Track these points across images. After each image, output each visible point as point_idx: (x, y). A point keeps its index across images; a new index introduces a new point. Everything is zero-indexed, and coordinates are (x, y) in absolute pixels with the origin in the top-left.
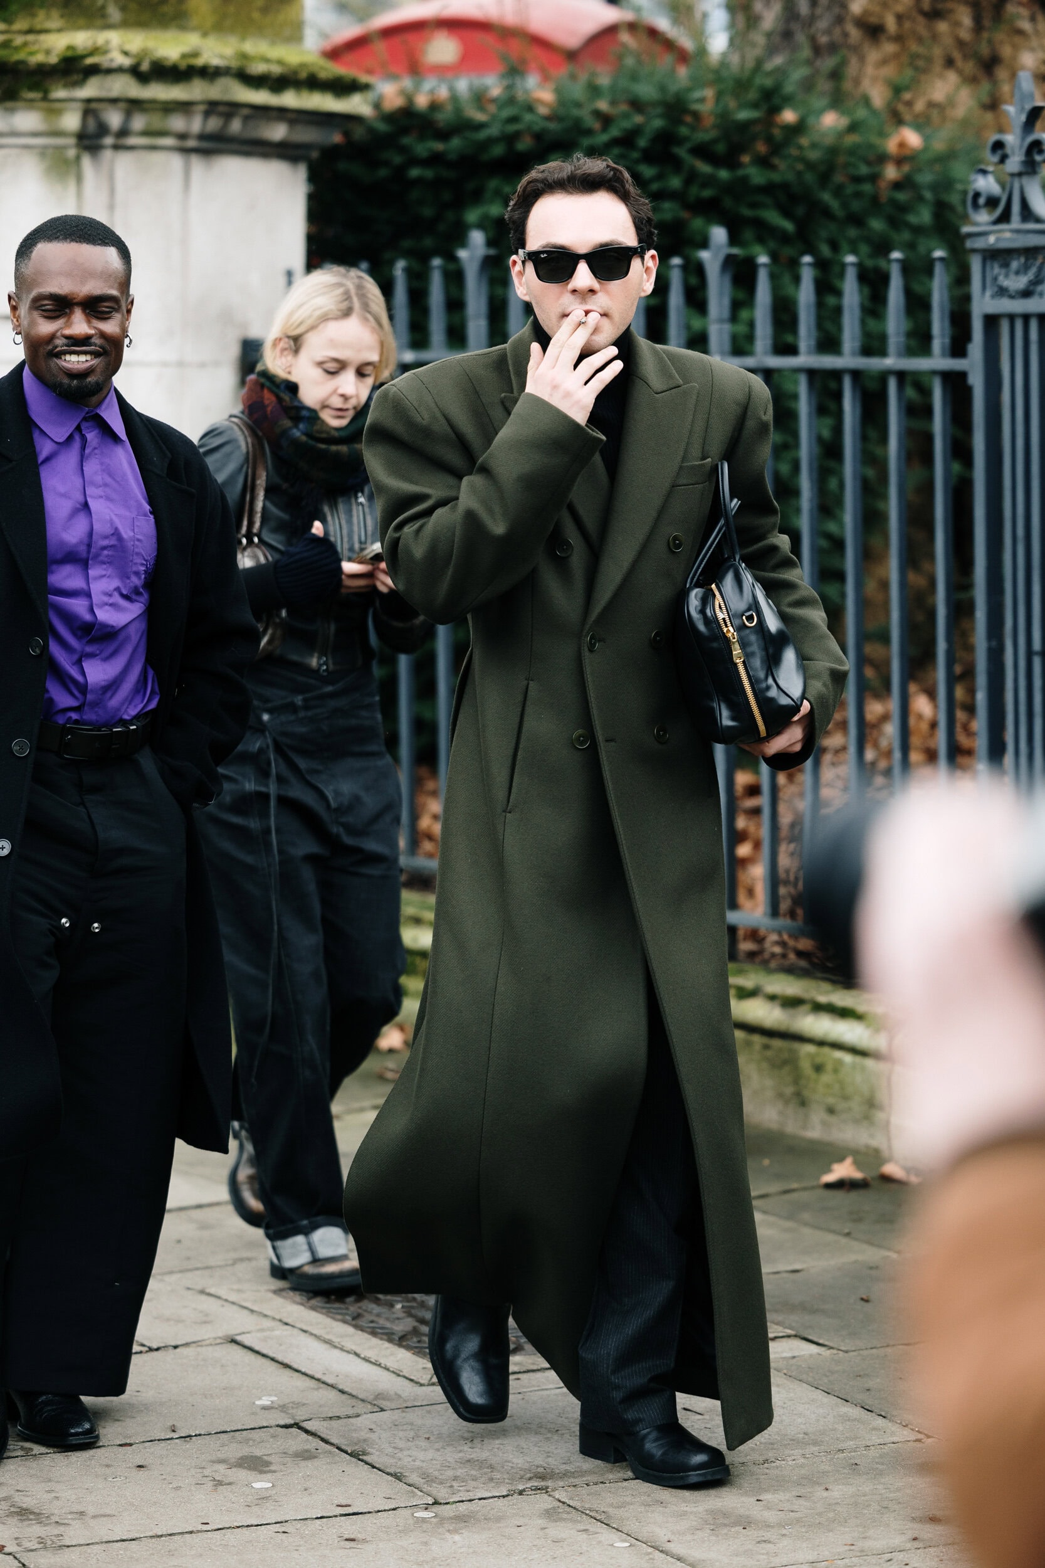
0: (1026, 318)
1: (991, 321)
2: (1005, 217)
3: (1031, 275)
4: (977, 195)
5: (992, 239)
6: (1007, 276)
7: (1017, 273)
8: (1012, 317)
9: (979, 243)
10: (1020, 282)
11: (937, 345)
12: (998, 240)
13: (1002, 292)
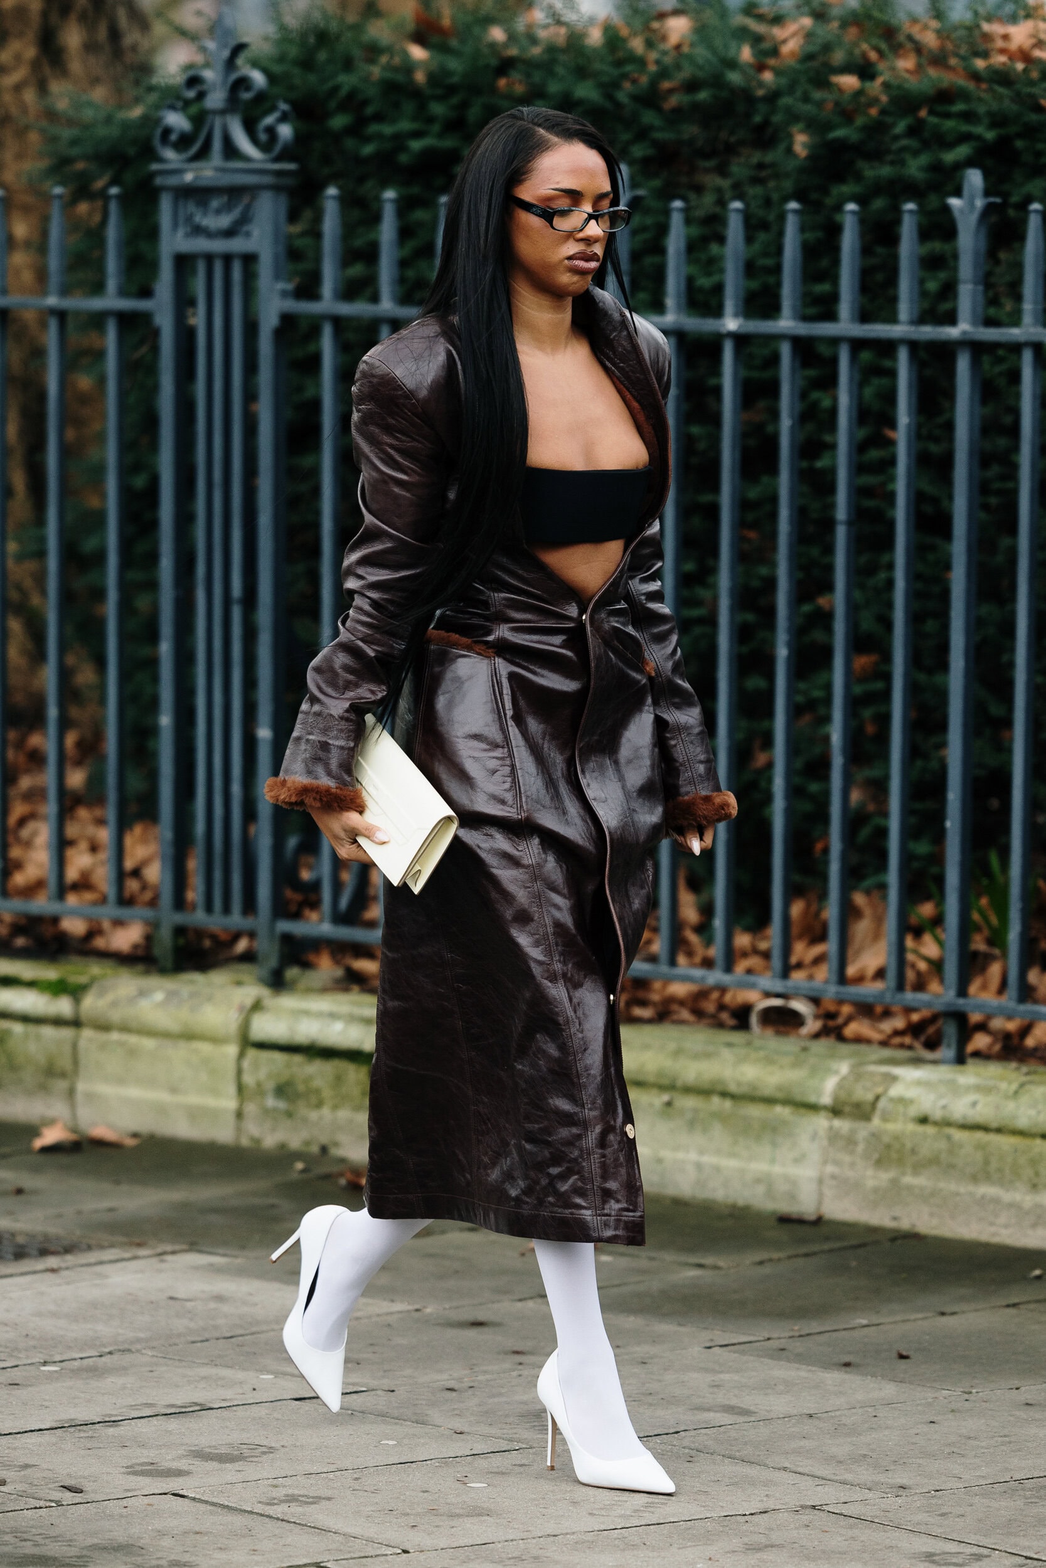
0: (228, 259)
1: (183, 263)
2: (203, 153)
3: (236, 213)
4: (167, 131)
5: (189, 177)
6: (205, 214)
7: (218, 212)
8: (209, 258)
9: (172, 181)
10: (224, 221)
11: (112, 284)
12: (196, 178)
13: (198, 231)
